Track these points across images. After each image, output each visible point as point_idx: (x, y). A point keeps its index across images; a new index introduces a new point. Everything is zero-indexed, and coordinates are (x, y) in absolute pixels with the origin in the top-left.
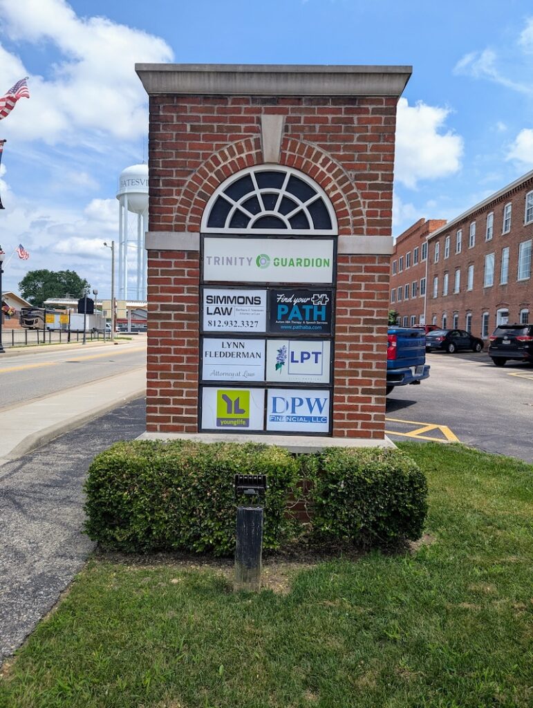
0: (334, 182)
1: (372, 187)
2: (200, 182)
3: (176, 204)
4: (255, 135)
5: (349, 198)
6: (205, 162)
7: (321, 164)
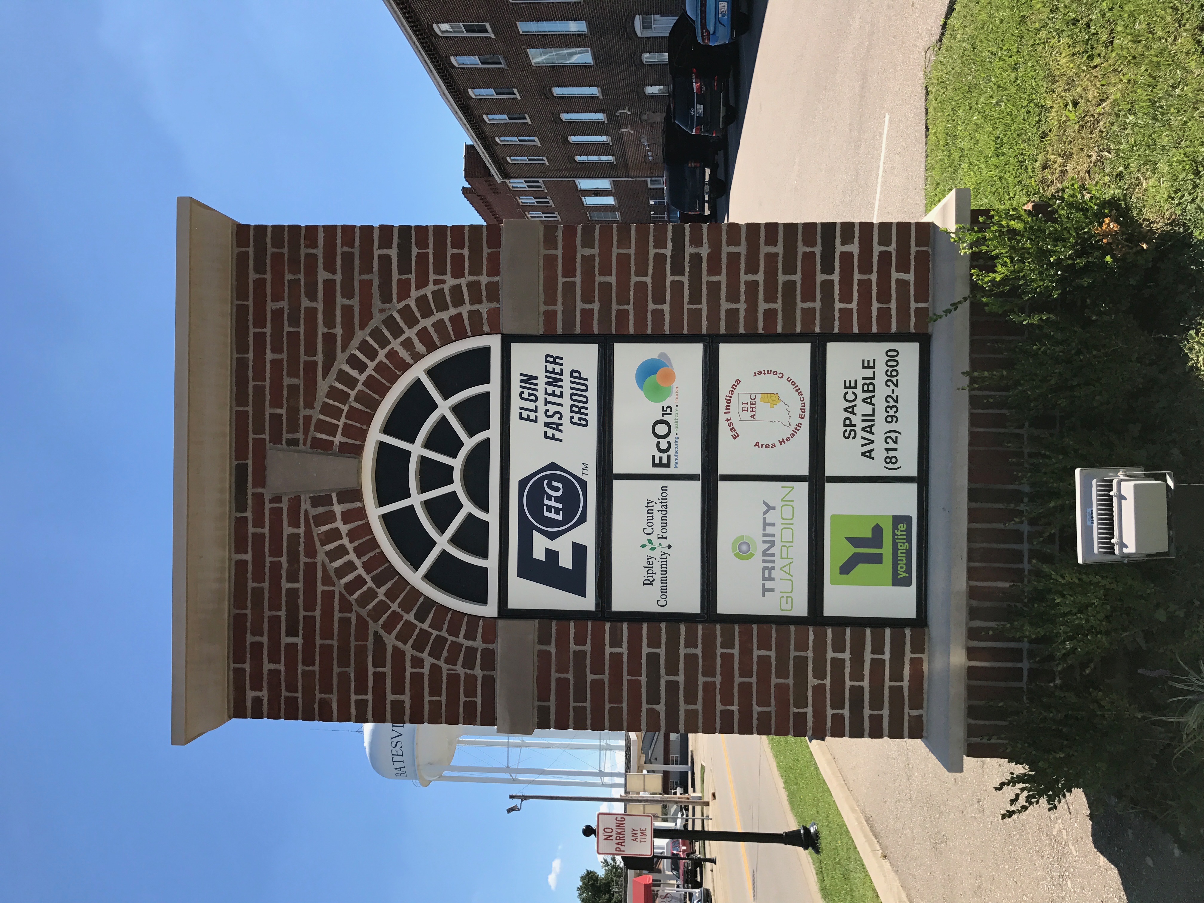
0: (395, 344)
1: (404, 268)
2: (395, 617)
3: (440, 668)
4: (305, 505)
5: (427, 313)
6: (355, 607)
7: (361, 372)
